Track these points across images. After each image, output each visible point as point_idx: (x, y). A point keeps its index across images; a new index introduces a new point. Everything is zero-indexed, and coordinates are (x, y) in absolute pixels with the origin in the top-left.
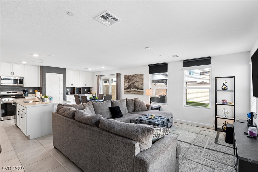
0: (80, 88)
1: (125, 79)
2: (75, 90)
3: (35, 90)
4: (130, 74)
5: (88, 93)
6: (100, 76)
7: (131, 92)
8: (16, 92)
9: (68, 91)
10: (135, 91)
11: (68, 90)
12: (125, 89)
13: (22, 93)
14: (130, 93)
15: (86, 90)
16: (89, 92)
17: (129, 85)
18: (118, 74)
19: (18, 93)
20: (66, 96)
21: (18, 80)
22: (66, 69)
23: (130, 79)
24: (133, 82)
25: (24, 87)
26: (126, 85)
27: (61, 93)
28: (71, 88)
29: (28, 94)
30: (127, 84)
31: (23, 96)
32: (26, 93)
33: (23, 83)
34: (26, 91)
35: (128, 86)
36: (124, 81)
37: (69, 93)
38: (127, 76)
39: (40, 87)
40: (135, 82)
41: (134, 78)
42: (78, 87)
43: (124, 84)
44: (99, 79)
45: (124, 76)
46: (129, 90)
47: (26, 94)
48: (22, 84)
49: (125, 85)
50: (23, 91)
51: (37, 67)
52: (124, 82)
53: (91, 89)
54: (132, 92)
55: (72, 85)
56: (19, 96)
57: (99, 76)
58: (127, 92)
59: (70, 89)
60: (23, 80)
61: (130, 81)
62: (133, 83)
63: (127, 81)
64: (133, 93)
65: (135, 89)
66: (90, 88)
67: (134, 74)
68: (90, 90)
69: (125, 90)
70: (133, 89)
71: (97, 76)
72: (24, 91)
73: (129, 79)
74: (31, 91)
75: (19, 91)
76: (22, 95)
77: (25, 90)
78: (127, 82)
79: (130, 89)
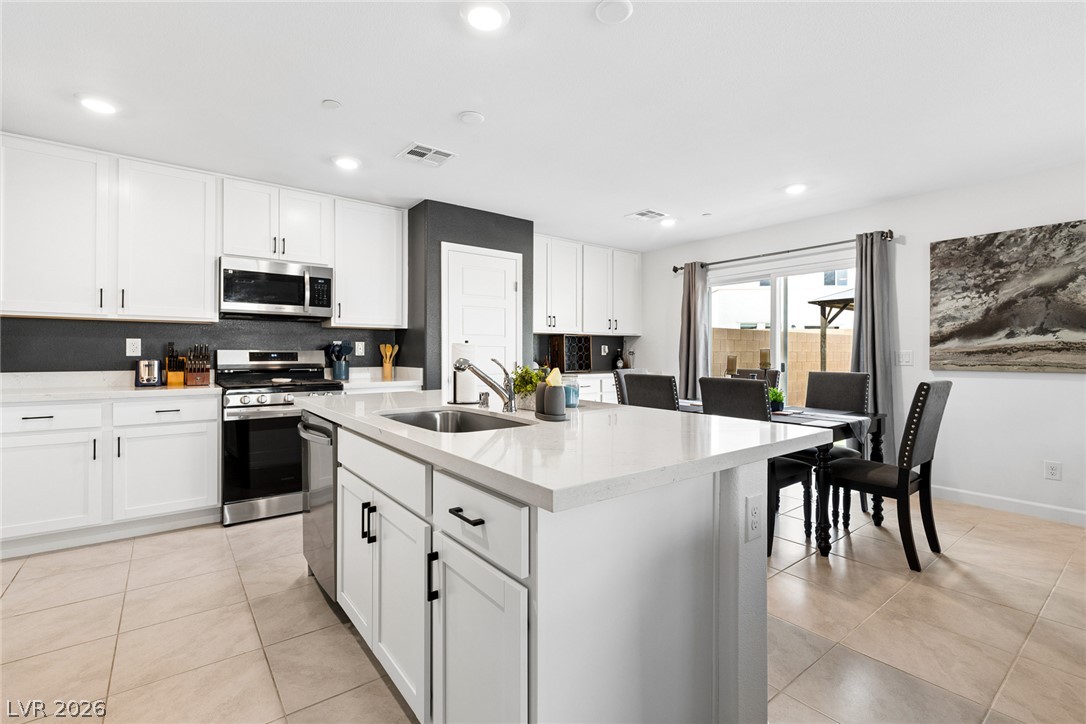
0: (587, 339)
1: (947, 265)
2: (565, 349)
3: (382, 347)
4: (1005, 224)
6: (703, 266)
7: (1012, 359)
8: (294, 357)
10: (1065, 347)
12: (935, 341)
13: (319, 358)
14: (1001, 367)
15: (605, 350)
16: (620, 364)
17: (994, 305)
18: (877, 239)
19: (302, 360)
21: (307, 287)
22: (532, 223)
23: (1001, 265)
24: (1047, 277)
25: (333, 324)
26: (949, 305)
29: (349, 365)
30: (967, 302)
31: (327, 376)
32: (339, 359)
33: (328, 304)
34: (338, 353)
35: (974, 316)
36: (932, 283)
38: (962, 242)
39: (406, 327)
40: (1072, 278)
41: (1060, 252)
42: (578, 331)
43: (935, 305)
44: (699, 286)
45: (934, 247)
46: (999, 340)
47: (340, 365)
48: (322, 306)
49: (940, 308)
50: (328, 350)
51: (393, 211)
52: (932, 289)
53: (628, 347)
54: (1035, 358)
55: (552, 320)
56: (310, 380)
57: (698, 268)
58: (969, 354)
60: (328, 282)
61: (1006, 278)
62: (1046, 291)
63: (971, 282)
65: (1068, 335)
68: (622, 352)
69: (941, 346)
70: (1042, 331)
71: (675, 270)
72: (333, 352)
73: (986, 261)
74: (360, 349)
75: (307, 348)
76: (320, 374)
77: (335, 343)
78: (965, 289)
79: (1003, 333)
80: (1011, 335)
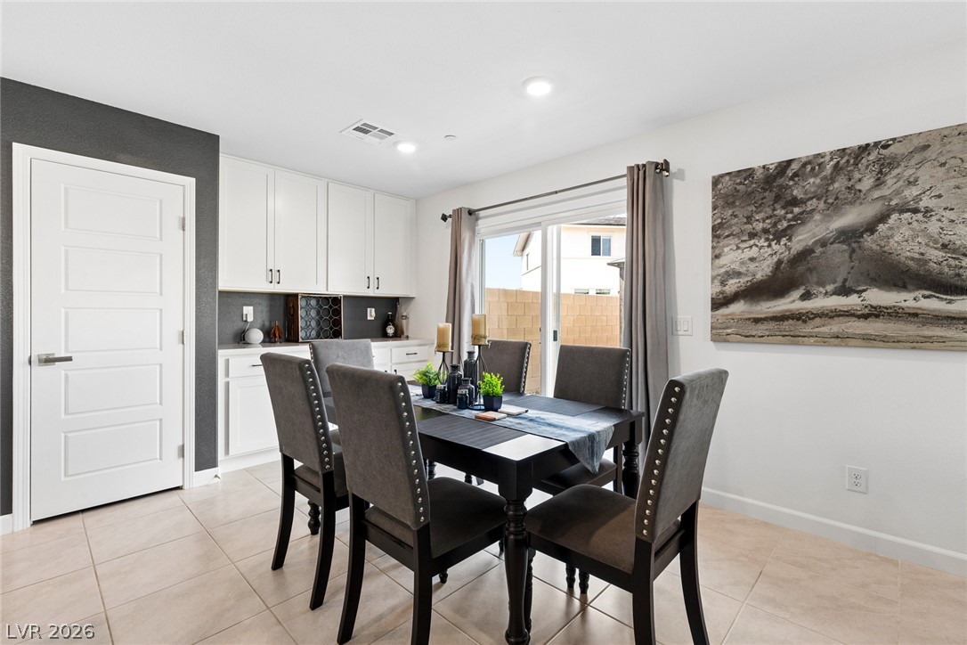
0: (335, 300)
1: (731, 205)
2: (301, 313)
4: (801, 150)
5: (385, 336)
6: (471, 212)
7: (808, 328)
9: (250, 319)
10: (875, 313)
11: (248, 311)
12: (719, 303)
14: (794, 339)
15: (371, 314)
16: (390, 330)
17: (786, 256)
18: (650, 171)
20: (223, 355)
23: (795, 202)
24: (850, 217)
26: (733, 257)
27: (176, 338)
28: (272, 296)
30: (754, 252)
35: (763, 270)
37: (257, 335)
38: (748, 173)
40: (883, 218)
41: (867, 183)
42: (320, 289)
43: (717, 257)
44: (466, 235)
45: (716, 181)
46: (791, 303)
49: (722, 261)
52: (716, 236)
53: (402, 310)
54: (835, 327)
55: (274, 274)
57: (465, 215)
58: (757, 321)
59: (264, 305)
61: (801, 219)
62: (850, 236)
63: (759, 226)
64: (841, 339)
65: (878, 297)
66: (394, 302)
67: (863, 143)
68: (394, 316)
69: (724, 311)
70: (844, 291)
71: (444, 218)
73: (777, 198)
78: (752, 235)
79: (796, 294)
80: (807, 296)
